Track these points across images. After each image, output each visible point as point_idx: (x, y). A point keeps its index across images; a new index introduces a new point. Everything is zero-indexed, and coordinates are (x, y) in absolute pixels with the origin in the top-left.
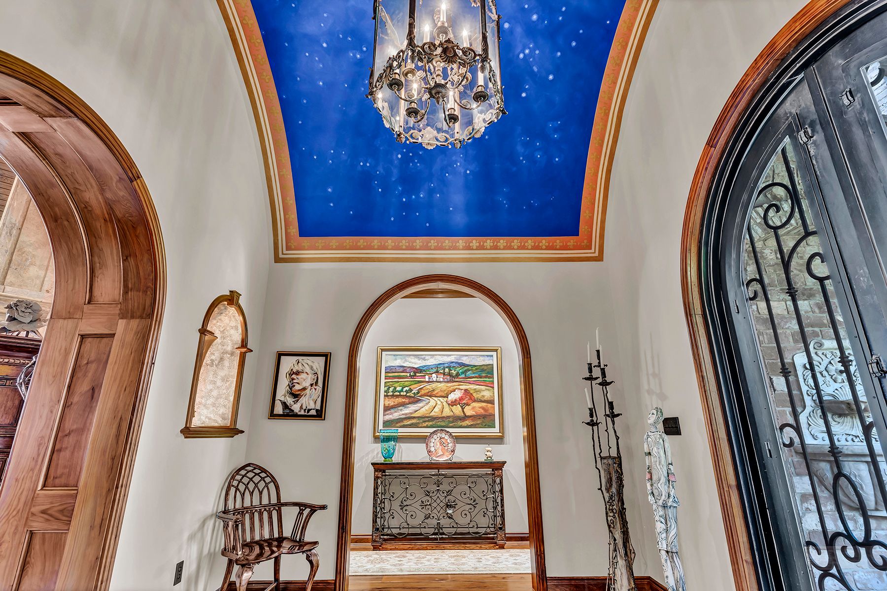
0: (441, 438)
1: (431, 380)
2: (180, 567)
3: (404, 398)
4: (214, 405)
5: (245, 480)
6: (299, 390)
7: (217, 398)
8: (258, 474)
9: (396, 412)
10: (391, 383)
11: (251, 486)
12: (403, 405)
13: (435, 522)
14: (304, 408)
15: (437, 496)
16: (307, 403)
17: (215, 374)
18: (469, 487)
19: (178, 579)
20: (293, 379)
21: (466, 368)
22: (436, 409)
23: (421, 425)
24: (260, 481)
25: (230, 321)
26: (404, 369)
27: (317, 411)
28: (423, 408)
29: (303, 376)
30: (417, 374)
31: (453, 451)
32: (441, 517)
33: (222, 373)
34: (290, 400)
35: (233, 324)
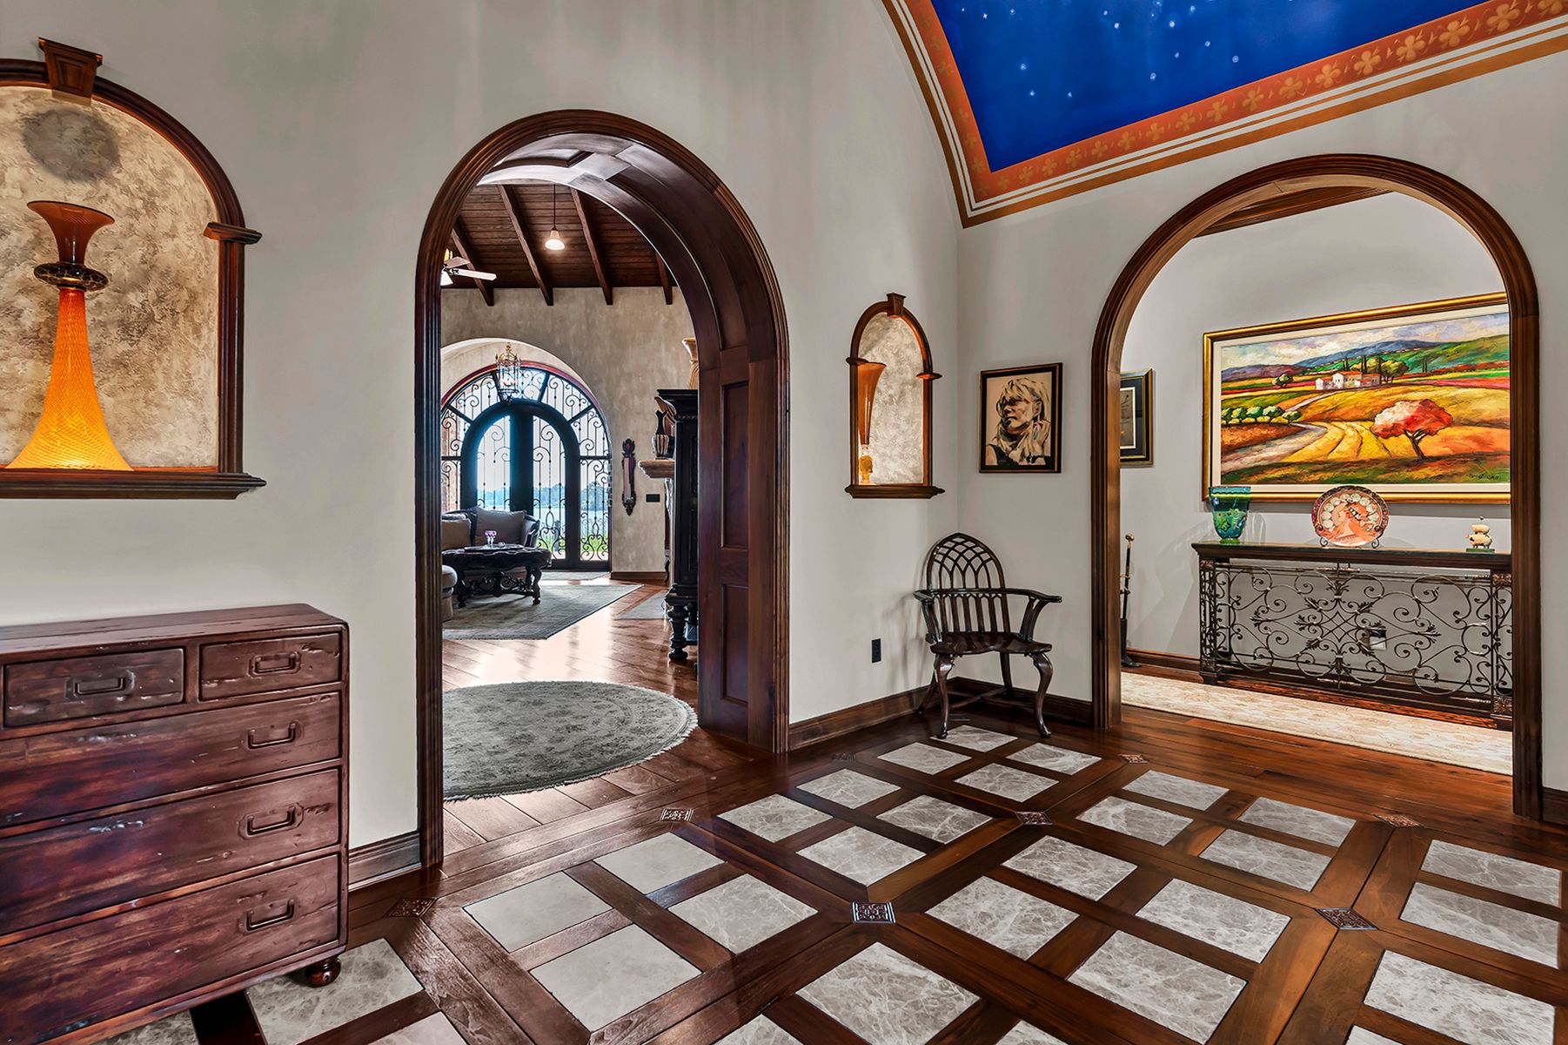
0: (1349, 504)
1: (1329, 387)
2: (876, 645)
3: (1264, 428)
4: (901, 456)
5: (954, 555)
6: (1017, 428)
7: (904, 447)
8: (971, 548)
9: (1248, 455)
10: (1235, 402)
11: (962, 563)
12: (1264, 441)
13: (1330, 656)
14: (1027, 454)
15: (1334, 612)
16: (1030, 447)
17: (897, 414)
18: (1416, 600)
19: (876, 657)
20: (1008, 412)
21: (1427, 352)
22: (1343, 447)
23: (1306, 479)
25: (903, 337)
26: (1263, 371)
27: (1046, 458)
28: (1309, 446)
29: (1021, 405)
30: (1296, 379)
31: (1381, 529)
32: (1346, 648)
33: (905, 413)
34: (1005, 445)
35: (907, 341)
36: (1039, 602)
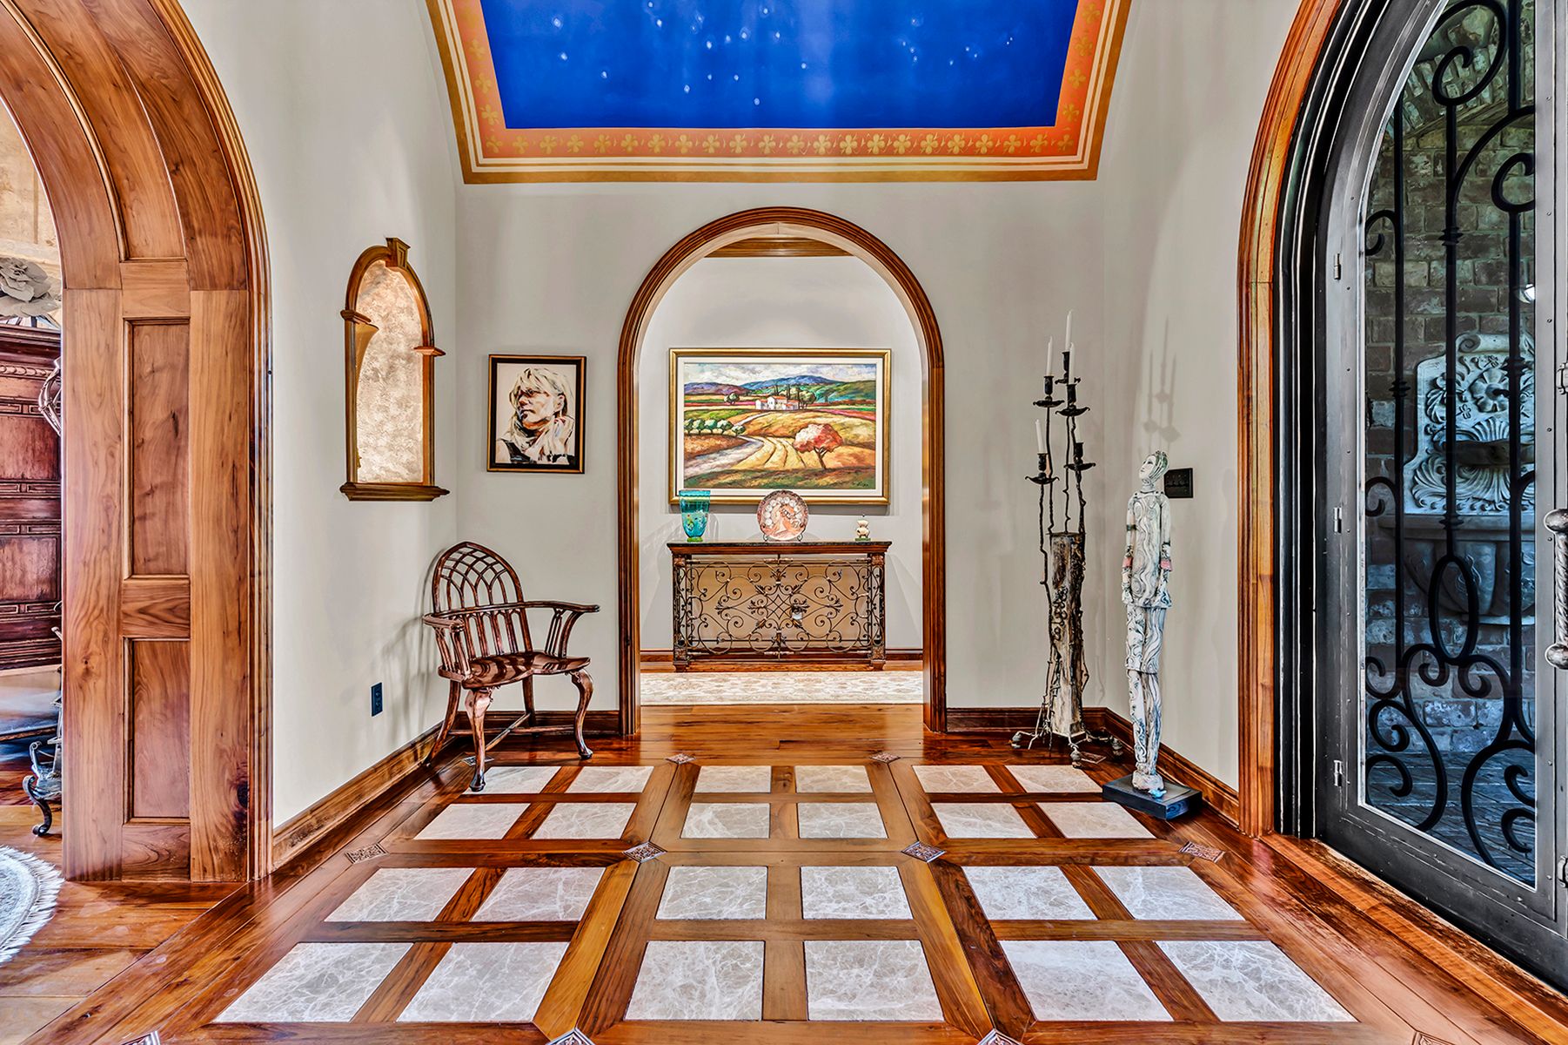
0: (782, 505)
1: (765, 408)
2: (377, 690)
3: (718, 439)
4: (390, 447)
5: (462, 568)
6: (535, 423)
7: (395, 437)
8: (481, 559)
9: (705, 462)
10: (695, 413)
11: (472, 577)
12: (718, 450)
13: (773, 632)
14: (547, 453)
15: (776, 595)
16: (551, 444)
17: (384, 394)
18: (829, 581)
19: (377, 708)
20: (523, 404)
21: (827, 387)
22: (775, 458)
23: (748, 484)
24: (486, 569)
25: (396, 297)
26: (717, 388)
27: (569, 458)
28: (751, 456)
29: (539, 398)
30: (741, 398)
31: (803, 526)
32: (783, 625)
33: (396, 394)
34: (521, 441)
35: (402, 303)
36: (569, 613)
